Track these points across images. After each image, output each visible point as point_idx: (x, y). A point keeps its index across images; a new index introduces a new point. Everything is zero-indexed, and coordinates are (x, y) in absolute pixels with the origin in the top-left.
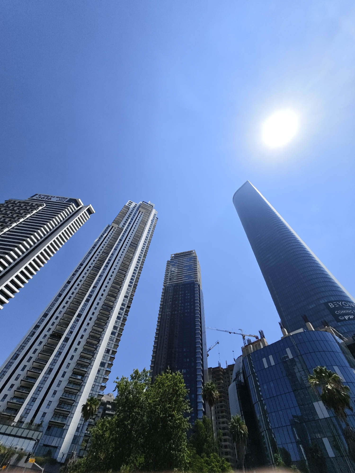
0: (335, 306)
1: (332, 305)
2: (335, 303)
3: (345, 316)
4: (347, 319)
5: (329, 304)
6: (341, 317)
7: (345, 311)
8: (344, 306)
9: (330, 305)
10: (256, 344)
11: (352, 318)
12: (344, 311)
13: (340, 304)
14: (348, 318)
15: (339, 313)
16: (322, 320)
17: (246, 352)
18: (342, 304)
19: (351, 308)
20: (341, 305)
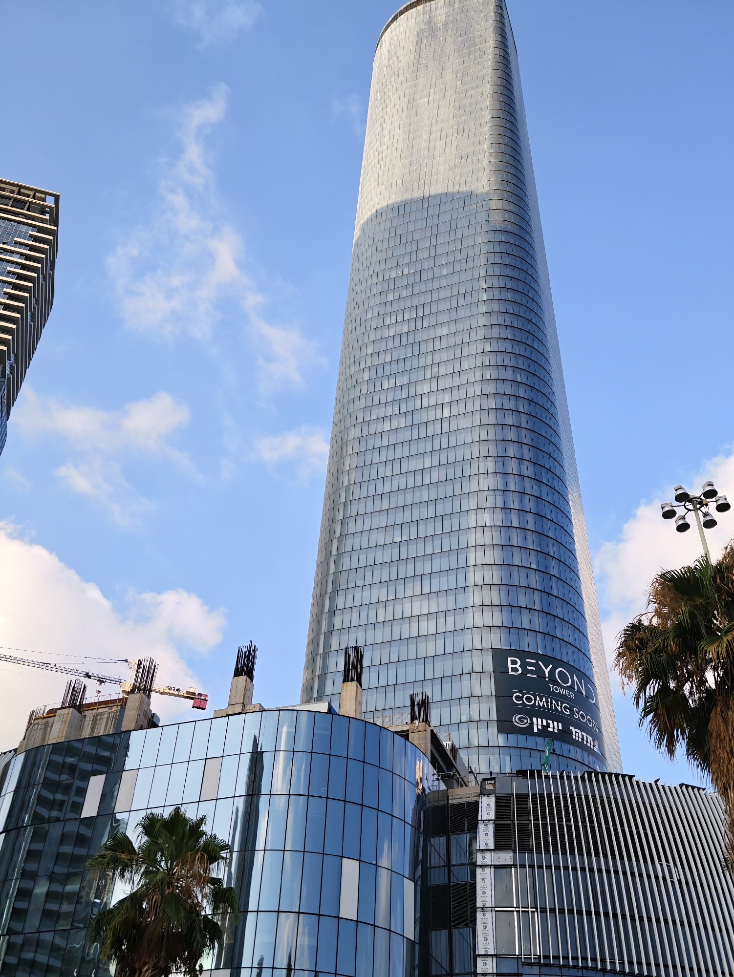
0: (525, 673)
1: (517, 666)
2: (531, 664)
3: (535, 719)
4: (536, 730)
5: (509, 659)
6: (519, 719)
7: (547, 702)
8: (555, 682)
9: (510, 666)
10: (102, 714)
11: (556, 731)
12: (544, 700)
13: (547, 671)
14: (540, 727)
15: (523, 701)
16: (418, 691)
17: (39, 734)
18: (552, 672)
19: (572, 696)
20: (547, 675)
